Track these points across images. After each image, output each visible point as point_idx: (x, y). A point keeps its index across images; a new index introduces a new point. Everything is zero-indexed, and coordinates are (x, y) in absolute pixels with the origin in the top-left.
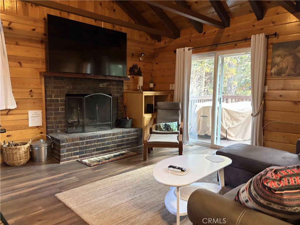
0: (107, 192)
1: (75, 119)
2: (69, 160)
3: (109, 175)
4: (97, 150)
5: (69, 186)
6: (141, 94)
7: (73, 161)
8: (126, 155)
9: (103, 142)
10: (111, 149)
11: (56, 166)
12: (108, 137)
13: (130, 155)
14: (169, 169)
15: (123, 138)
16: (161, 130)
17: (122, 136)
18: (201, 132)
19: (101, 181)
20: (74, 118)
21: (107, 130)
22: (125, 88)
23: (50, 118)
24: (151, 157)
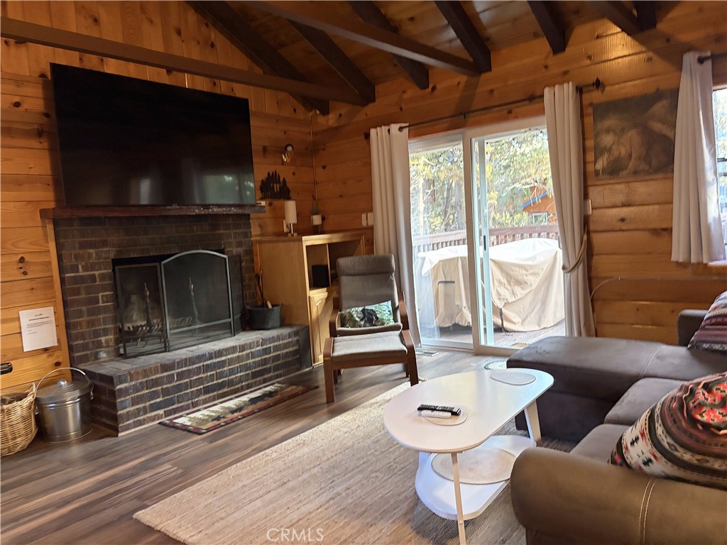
0: (263, 491)
1: (136, 321)
2: (141, 425)
3: (254, 447)
4: (207, 390)
5: (160, 489)
6: (297, 243)
7: (151, 426)
8: (278, 396)
9: (218, 371)
10: (239, 386)
11: (111, 443)
12: (229, 357)
13: (290, 394)
14: (420, 415)
15: (266, 354)
16: (355, 324)
17: (263, 349)
18: (444, 320)
19: (238, 464)
20: (135, 317)
21: (224, 340)
22: (255, 230)
23: (75, 325)
24: (341, 392)
